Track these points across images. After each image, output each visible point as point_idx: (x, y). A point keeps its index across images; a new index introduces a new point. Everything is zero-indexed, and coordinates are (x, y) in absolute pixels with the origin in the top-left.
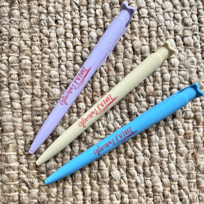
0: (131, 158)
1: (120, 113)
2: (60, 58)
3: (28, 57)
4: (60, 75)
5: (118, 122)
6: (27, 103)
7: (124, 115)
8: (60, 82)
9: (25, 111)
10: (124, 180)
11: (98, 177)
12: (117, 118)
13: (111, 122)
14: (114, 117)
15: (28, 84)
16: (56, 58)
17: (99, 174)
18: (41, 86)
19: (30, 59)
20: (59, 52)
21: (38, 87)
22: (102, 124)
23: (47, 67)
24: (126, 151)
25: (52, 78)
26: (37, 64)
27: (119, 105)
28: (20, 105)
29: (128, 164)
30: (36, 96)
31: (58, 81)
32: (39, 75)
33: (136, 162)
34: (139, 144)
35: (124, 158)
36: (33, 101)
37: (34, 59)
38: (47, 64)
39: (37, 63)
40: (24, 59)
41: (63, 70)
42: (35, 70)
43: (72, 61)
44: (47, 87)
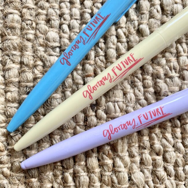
0: (158, 154)
1: (143, 93)
2: (61, 16)
3: (16, 12)
4: (60, 38)
5: (141, 105)
6: (13, 76)
7: (150, 96)
8: (60, 47)
9: (10, 87)
10: (149, 186)
11: (113, 182)
12: (140, 100)
13: (131, 105)
14: (136, 98)
15: (15, 49)
16: (57, 14)
17: (114, 178)
18: (34, 52)
19: (20, 14)
20: (60, 8)
21: (29, 53)
22: (119, 108)
23: (43, 26)
24: (152, 146)
25: (49, 42)
26: (29, 22)
27: (143, 82)
28: (3, 79)
29: (155, 163)
30: (27, 65)
31: (58, 47)
32: (31, 37)
33: (165, 160)
34: (169, 136)
35: (149, 155)
36: (21, 72)
37: (25, 14)
38: (43, 22)
39: (29, 20)
40: (11, 13)
41: (65, 31)
42: (26, 30)
43: (78, 21)
44: (43, 53)
